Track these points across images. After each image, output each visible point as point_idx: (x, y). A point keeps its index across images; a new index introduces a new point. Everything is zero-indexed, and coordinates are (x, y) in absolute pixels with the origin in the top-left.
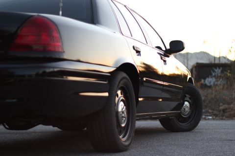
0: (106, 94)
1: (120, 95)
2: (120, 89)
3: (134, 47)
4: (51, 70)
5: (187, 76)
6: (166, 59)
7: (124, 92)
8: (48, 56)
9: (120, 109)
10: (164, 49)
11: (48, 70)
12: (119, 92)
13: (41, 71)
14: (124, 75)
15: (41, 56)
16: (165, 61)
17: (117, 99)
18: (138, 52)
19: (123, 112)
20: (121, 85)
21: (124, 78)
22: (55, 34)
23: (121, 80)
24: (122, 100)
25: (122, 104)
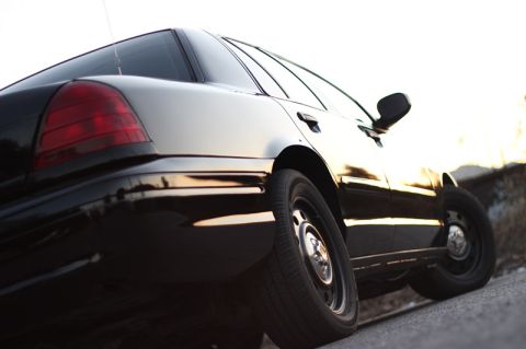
1: (300, 219)
2: (296, 207)
3: (299, 115)
4: (135, 183)
7: (308, 212)
8: (118, 157)
9: (311, 252)
11: (128, 187)
12: (297, 214)
14: (294, 174)
16: (377, 140)
17: (297, 228)
18: (313, 125)
19: (318, 254)
21: (297, 181)
22: (121, 108)
24: (309, 230)
25: (310, 235)
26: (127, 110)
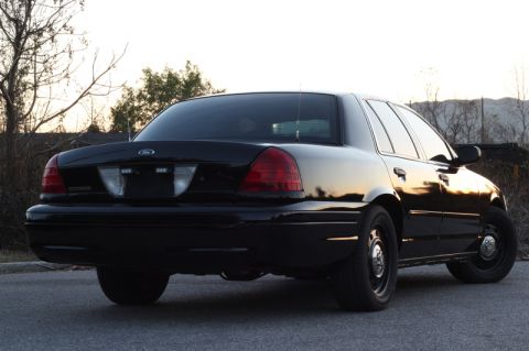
0: (356, 238)
1: (375, 237)
2: (374, 228)
3: (395, 171)
4: (289, 213)
5: (490, 195)
6: (449, 176)
7: (381, 233)
8: (284, 196)
9: (375, 255)
10: (449, 158)
11: (285, 214)
12: (374, 233)
13: (277, 216)
14: (380, 209)
15: (276, 196)
16: (445, 181)
17: (370, 242)
18: (402, 175)
19: (378, 259)
20: (376, 223)
21: (380, 214)
22: (293, 170)
23: (377, 216)
24: (378, 243)
25: (377, 247)
26: (296, 171)
